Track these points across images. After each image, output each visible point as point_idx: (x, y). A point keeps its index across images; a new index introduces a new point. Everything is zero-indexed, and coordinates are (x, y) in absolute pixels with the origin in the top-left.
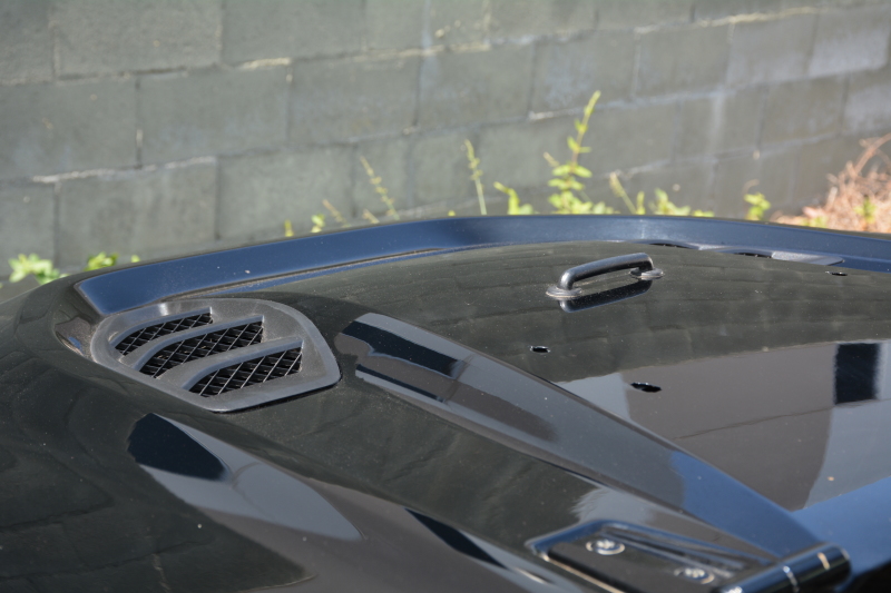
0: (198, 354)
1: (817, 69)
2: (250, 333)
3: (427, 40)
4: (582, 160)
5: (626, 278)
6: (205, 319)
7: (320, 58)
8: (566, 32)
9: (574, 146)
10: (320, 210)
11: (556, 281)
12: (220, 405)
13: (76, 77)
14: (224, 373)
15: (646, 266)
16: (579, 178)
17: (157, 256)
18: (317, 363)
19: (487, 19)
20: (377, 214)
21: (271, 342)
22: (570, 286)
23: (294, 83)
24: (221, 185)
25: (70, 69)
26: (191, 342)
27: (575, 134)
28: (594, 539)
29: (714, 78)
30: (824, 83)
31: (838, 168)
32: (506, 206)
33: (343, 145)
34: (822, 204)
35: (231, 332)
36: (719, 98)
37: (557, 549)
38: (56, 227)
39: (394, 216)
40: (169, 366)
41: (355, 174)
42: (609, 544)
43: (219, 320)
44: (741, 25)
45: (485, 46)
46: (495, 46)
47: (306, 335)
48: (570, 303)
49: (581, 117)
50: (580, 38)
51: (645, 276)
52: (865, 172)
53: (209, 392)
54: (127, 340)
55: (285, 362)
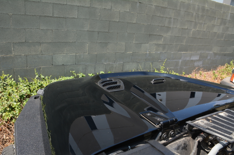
0: (109, 85)
1: (191, 59)
2: (116, 83)
3: (148, 51)
4: (164, 66)
5: (161, 81)
6: (112, 80)
7: (135, 52)
8: (164, 52)
9: (163, 65)
10: (134, 69)
11: (152, 80)
12: (109, 91)
13: (109, 53)
14: (111, 87)
15: (163, 80)
16: (163, 68)
17: (115, 72)
18: (122, 87)
19: (155, 50)
20: (140, 70)
21: (118, 84)
22: (154, 81)
23: (132, 55)
24: (123, 65)
25: (108, 52)
26: (109, 83)
27: (164, 63)
28: (148, 113)
29: (180, 58)
30: (192, 60)
31: (193, 70)
32: (155, 71)
33: (137, 62)
34: (191, 74)
35: (114, 82)
36: (180, 61)
37: (143, 114)
38: (105, 68)
39: (142, 71)
40: (106, 86)
41: (138, 65)
42: (149, 114)
43: (113, 81)
44: (183, 53)
45: (154, 53)
46: (155, 53)
47: (122, 84)
48: (153, 83)
49: (164, 61)
50: (165, 53)
51: (163, 81)
52: (196, 71)
53: (109, 89)
54: (103, 82)
55: (119, 87)
